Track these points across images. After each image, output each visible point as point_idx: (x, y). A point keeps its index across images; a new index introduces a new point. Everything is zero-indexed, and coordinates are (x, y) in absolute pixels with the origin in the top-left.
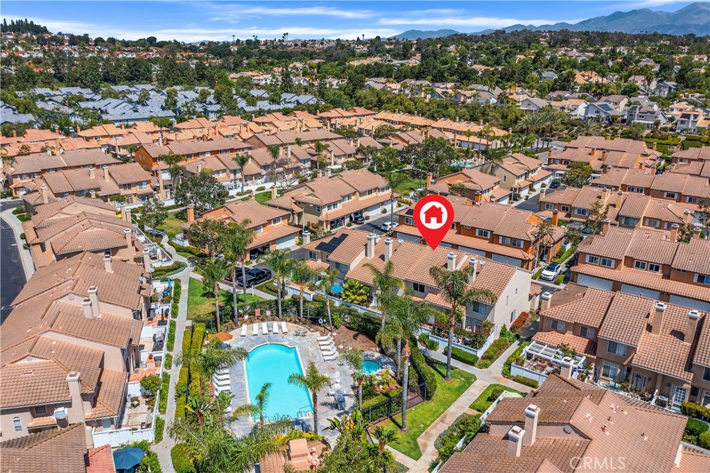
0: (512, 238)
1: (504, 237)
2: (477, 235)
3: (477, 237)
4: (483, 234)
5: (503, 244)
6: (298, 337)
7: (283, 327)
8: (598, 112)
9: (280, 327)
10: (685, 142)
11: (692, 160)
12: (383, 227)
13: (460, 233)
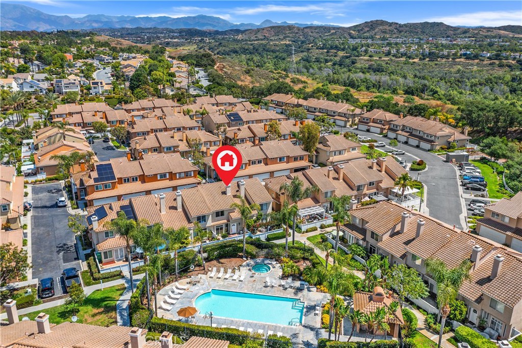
0: (185, 172)
1: (180, 173)
2: (159, 178)
3: (159, 180)
4: (163, 176)
5: (180, 178)
6: (199, 284)
7: (179, 286)
8: (31, 87)
9: (177, 288)
10: (106, 100)
11: (138, 110)
12: (61, 204)
13: (145, 182)
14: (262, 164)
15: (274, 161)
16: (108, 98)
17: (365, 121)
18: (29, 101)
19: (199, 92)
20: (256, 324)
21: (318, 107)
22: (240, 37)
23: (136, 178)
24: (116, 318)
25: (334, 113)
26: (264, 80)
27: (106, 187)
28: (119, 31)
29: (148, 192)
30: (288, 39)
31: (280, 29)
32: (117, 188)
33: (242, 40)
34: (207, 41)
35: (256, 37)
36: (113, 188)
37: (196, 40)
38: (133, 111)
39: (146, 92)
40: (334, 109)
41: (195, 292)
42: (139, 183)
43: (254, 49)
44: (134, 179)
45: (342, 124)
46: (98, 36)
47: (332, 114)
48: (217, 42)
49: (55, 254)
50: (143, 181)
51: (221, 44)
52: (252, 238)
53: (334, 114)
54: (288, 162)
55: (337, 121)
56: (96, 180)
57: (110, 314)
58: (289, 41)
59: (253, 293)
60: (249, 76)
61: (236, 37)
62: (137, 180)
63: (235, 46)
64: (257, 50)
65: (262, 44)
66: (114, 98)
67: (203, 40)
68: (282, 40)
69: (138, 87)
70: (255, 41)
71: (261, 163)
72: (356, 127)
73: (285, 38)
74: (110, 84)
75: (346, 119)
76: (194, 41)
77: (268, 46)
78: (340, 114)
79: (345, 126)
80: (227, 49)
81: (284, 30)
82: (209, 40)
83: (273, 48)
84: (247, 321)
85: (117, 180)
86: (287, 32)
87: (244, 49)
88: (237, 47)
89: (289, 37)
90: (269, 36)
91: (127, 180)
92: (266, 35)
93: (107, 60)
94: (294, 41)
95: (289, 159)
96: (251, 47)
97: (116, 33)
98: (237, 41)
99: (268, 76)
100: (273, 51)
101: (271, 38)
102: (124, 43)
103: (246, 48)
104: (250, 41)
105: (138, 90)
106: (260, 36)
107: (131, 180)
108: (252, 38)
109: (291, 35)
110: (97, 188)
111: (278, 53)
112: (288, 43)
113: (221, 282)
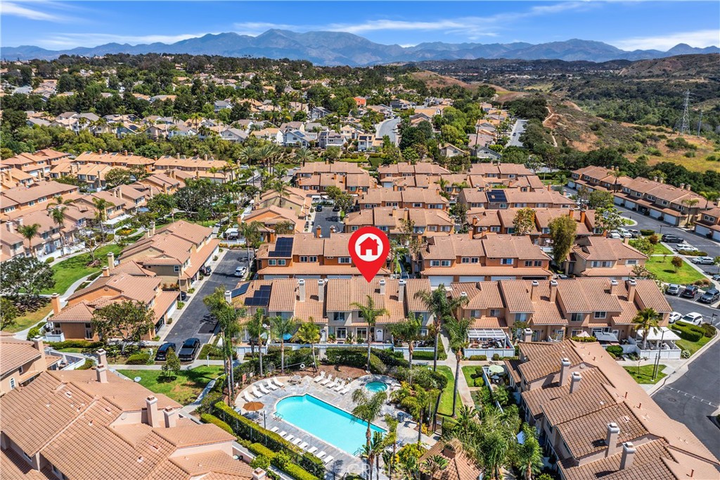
2: (340, 262)
3: (340, 264)
4: (345, 260)
6: (298, 386)
7: (277, 382)
8: (295, 139)
9: (273, 383)
10: (371, 159)
11: (394, 175)
12: (237, 274)
13: (323, 264)
14: (478, 263)
15: (495, 261)
16: (373, 157)
17: (708, 220)
18: (288, 155)
19: (491, 155)
20: (318, 441)
21: (643, 191)
22: (623, 72)
23: (315, 258)
24: (198, 395)
25: (665, 202)
26: (618, 142)
27: (280, 263)
28: (454, 64)
29: (324, 276)
30: (704, 74)
31: (693, 59)
32: (292, 265)
33: (625, 76)
34: (570, 78)
35: (650, 72)
36: (287, 266)
37: (554, 76)
38: (388, 176)
39: (417, 152)
40: (665, 197)
41: (288, 392)
42: (317, 263)
43: (638, 91)
44: (313, 259)
45: (673, 221)
46: (420, 71)
47: (662, 204)
48: (584, 78)
49: (198, 322)
50: (322, 263)
51: (588, 82)
52: (393, 350)
53: (664, 205)
54: (516, 266)
55: (666, 216)
56: (271, 254)
57: (197, 389)
58: (705, 78)
59: (344, 410)
60: (596, 134)
61: (617, 72)
62: (315, 260)
63: (610, 86)
64: (642, 93)
65: (656, 83)
66: (380, 156)
67: (565, 76)
68: (692, 76)
69: (410, 145)
70: (646, 78)
71: (476, 261)
72: (693, 228)
73: (698, 73)
74: (381, 139)
75: (680, 215)
76: (551, 78)
77: (664, 87)
78: (674, 206)
79: (676, 225)
80: (595, 91)
81: (701, 61)
82: (574, 76)
83: (673, 89)
84: (311, 435)
85: (292, 257)
86: (705, 64)
87: (622, 90)
88: (611, 87)
89: (706, 72)
90: (673, 70)
91: (304, 259)
92: (667, 68)
93: (405, 106)
94: (712, 79)
95: (517, 262)
96: (635, 88)
97: (450, 66)
98: (615, 78)
99: (627, 136)
100: (670, 95)
101: (674, 74)
102: (449, 82)
103: (626, 89)
104: (637, 78)
105: (409, 149)
106: (656, 71)
107: (309, 259)
108: (643, 74)
109: (711, 69)
110: (271, 263)
111: (676, 98)
112: (702, 81)
113: (321, 390)
